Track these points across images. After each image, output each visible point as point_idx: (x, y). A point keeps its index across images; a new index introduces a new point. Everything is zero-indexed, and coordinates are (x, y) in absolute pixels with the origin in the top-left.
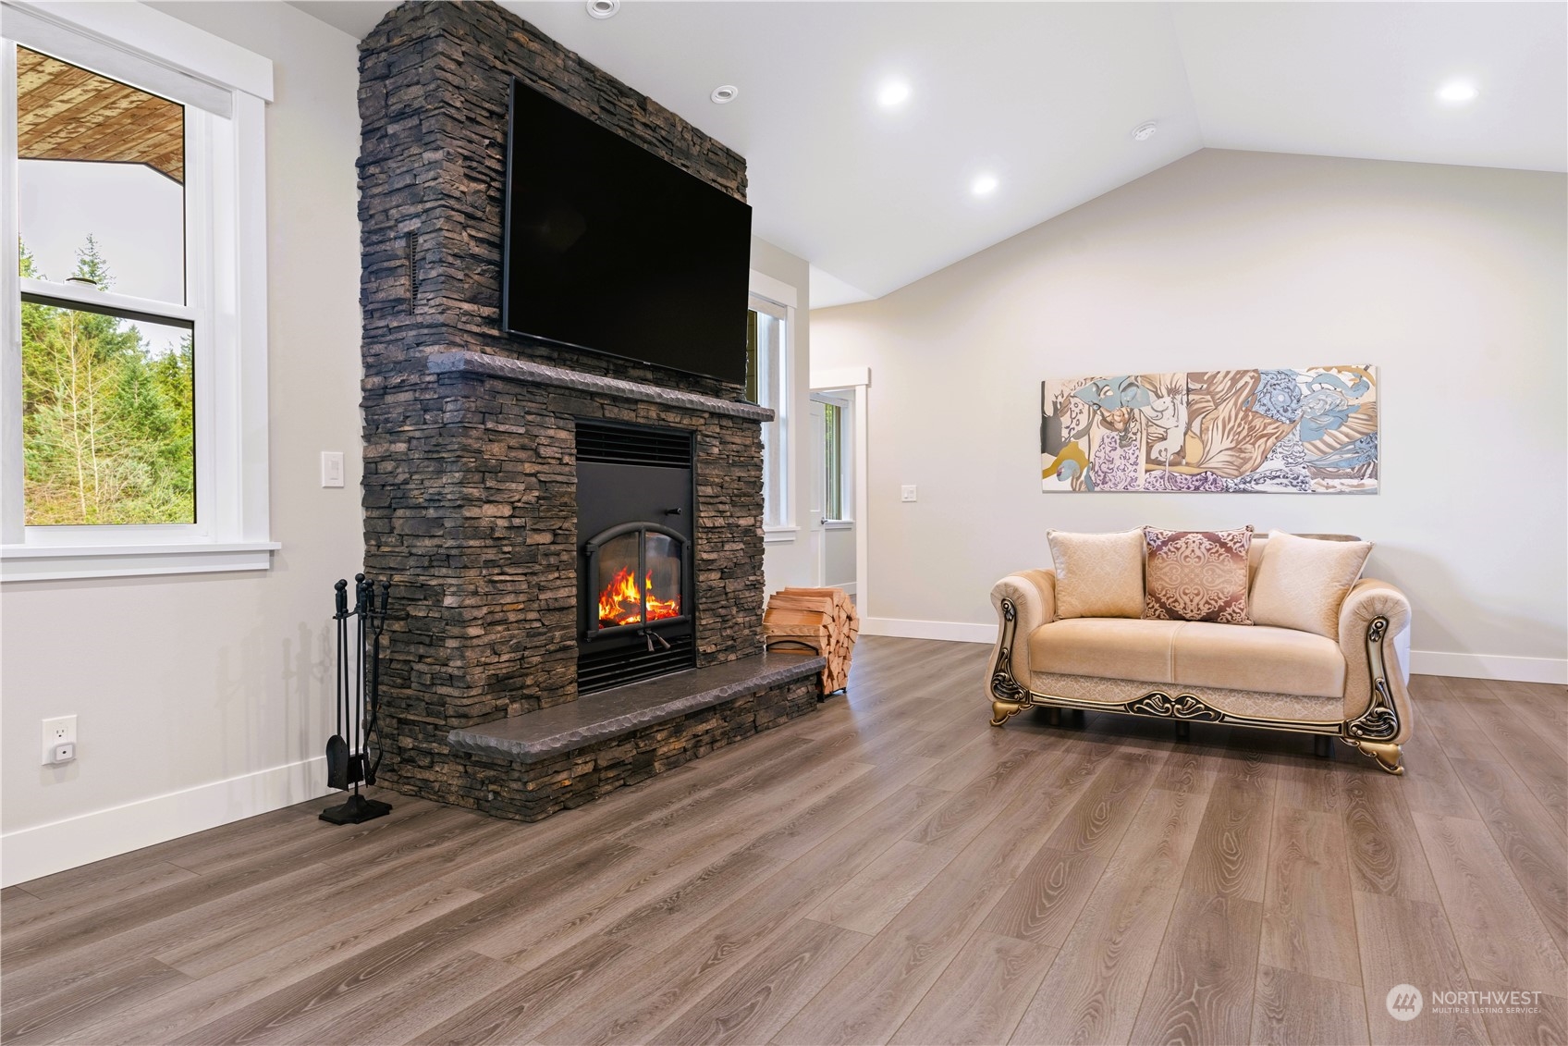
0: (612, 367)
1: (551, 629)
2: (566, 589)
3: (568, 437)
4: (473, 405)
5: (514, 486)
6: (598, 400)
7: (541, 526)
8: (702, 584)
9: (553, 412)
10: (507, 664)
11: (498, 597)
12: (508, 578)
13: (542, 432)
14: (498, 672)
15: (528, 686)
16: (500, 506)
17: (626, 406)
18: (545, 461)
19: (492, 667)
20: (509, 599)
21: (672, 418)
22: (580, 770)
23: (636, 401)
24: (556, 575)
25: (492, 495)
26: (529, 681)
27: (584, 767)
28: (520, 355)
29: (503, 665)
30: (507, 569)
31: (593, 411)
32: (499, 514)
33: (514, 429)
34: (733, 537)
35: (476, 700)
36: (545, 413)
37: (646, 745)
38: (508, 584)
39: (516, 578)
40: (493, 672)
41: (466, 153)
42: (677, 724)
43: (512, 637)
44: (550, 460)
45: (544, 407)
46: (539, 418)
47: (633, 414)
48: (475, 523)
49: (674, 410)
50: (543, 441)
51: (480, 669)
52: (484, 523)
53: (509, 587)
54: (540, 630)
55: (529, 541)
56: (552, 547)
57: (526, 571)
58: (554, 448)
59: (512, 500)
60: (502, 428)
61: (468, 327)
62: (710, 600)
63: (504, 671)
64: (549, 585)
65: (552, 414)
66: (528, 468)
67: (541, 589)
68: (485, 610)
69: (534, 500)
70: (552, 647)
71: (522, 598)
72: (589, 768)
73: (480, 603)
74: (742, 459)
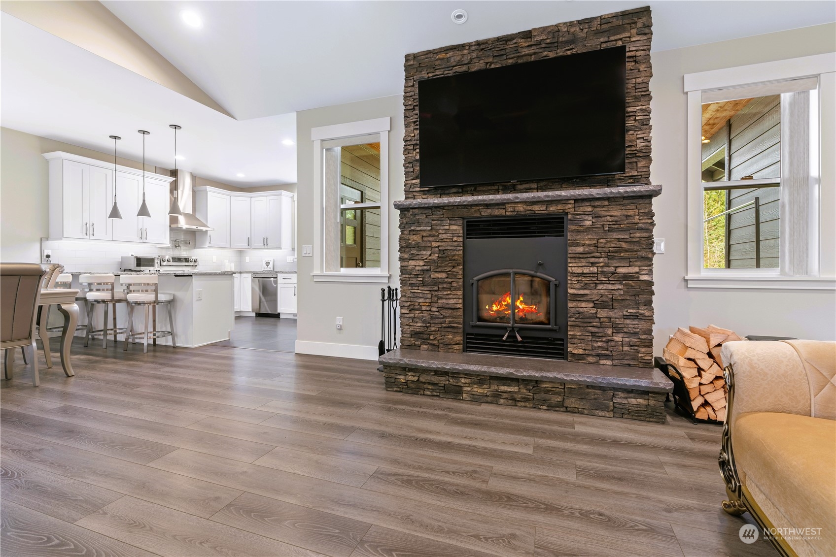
0: (500, 188)
1: (445, 317)
2: (455, 300)
3: (458, 228)
4: (404, 221)
5: (425, 252)
6: (474, 208)
7: (439, 270)
8: (571, 309)
9: (448, 218)
10: (419, 327)
11: (416, 299)
12: (419, 291)
13: (442, 228)
14: (415, 330)
15: (431, 340)
16: (418, 261)
17: (497, 207)
18: (443, 240)
19: (412, 327)
20: (421, 300)
21: (536, 208)
22: (410, 378)
23: (504, 204)
24: (449, 292)
25: (414, 257)
26: (431, 337)
27: (411, 377)
28: (441, 196)
29: (418, 328)
30: (420, 288)
31: (473, 214)
32: (417, 265)
33: (425, 228)
34: (608, 280)
35: (406, 339)
36: (443, 219)
37: (453, 382)
38: (421, 294)
39: (424, 292)
40: (412, 329)
41: (414, 120)
42: (481, 379)
43: (423, 317)
44: (445, 240)
45: (442, 216)
46: (439, 222)
47: (504, 211)
48: (406, 268)
49: (538, 204)
50: (440, 231)
51: (408, 327)
52: (409, 268)
53: (421, 295)
54: (440, 316)
55: (432, 276)
56: (446, 280)
57: (431, 289)
58: (448, 234)
59: (423, 258)
60: (419, 229)
61: (414, 190)
62: (580, 320)
63: (417, 330)
64: (444, 297)
65: (447, 219)
66: (434, 244)
67: (439, 298)
68: (409, 303)
69: (435, 258)
70: (444, 325)
71: (428, 301)
72: (416, 379)
73: (407, 300)
74: (622, 226)
